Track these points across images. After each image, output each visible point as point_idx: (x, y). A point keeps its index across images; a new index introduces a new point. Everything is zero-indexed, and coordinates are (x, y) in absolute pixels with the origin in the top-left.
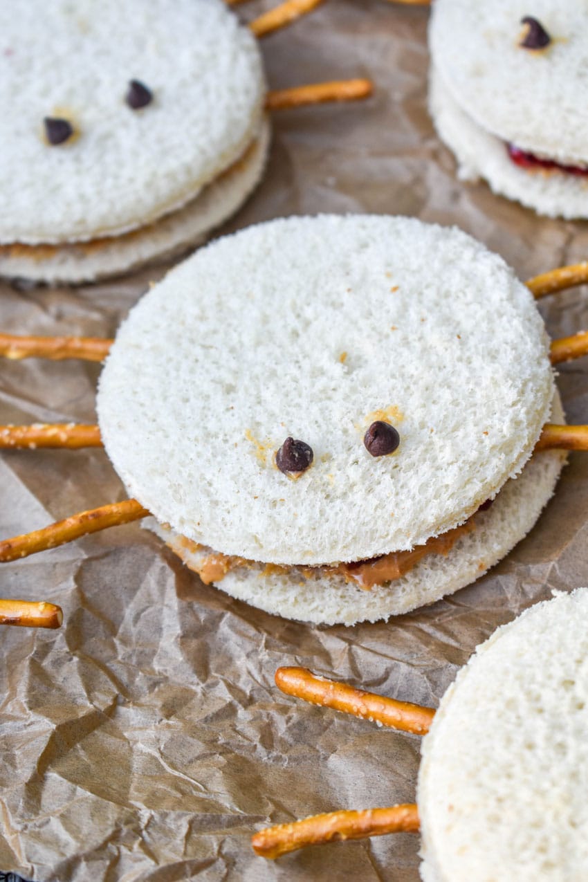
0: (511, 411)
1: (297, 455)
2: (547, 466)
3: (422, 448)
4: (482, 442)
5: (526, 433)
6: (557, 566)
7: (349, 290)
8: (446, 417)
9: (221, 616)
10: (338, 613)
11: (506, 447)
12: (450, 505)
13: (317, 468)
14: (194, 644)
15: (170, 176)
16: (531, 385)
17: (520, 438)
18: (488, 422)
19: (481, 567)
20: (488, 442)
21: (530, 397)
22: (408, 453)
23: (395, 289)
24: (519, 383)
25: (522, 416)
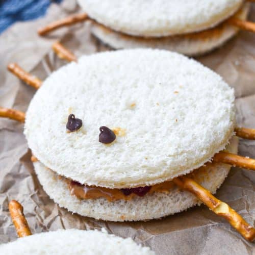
0: (166, 157)
1: (72, 123)
2: (185, 199)
3: (118, 149)
4: (141, 160)
5: (164, 170)
6: (154, 238)
7: (160, 84)
8: (139, 144)
9: (28, 176)
10: (59, 199)
11: (152, 170)
12: (107, 175)
13: (77, 133)
14: (11, 179)
15: (160, 21)
16: (185, 154)
17: (161, 170)
18: (152, 156)
19: (122, 217)
20: (144, 163)
21: (180, 158)
22: (113, 148)
23: (176, 92)
24: (180, 150)
25: (169, 163)
